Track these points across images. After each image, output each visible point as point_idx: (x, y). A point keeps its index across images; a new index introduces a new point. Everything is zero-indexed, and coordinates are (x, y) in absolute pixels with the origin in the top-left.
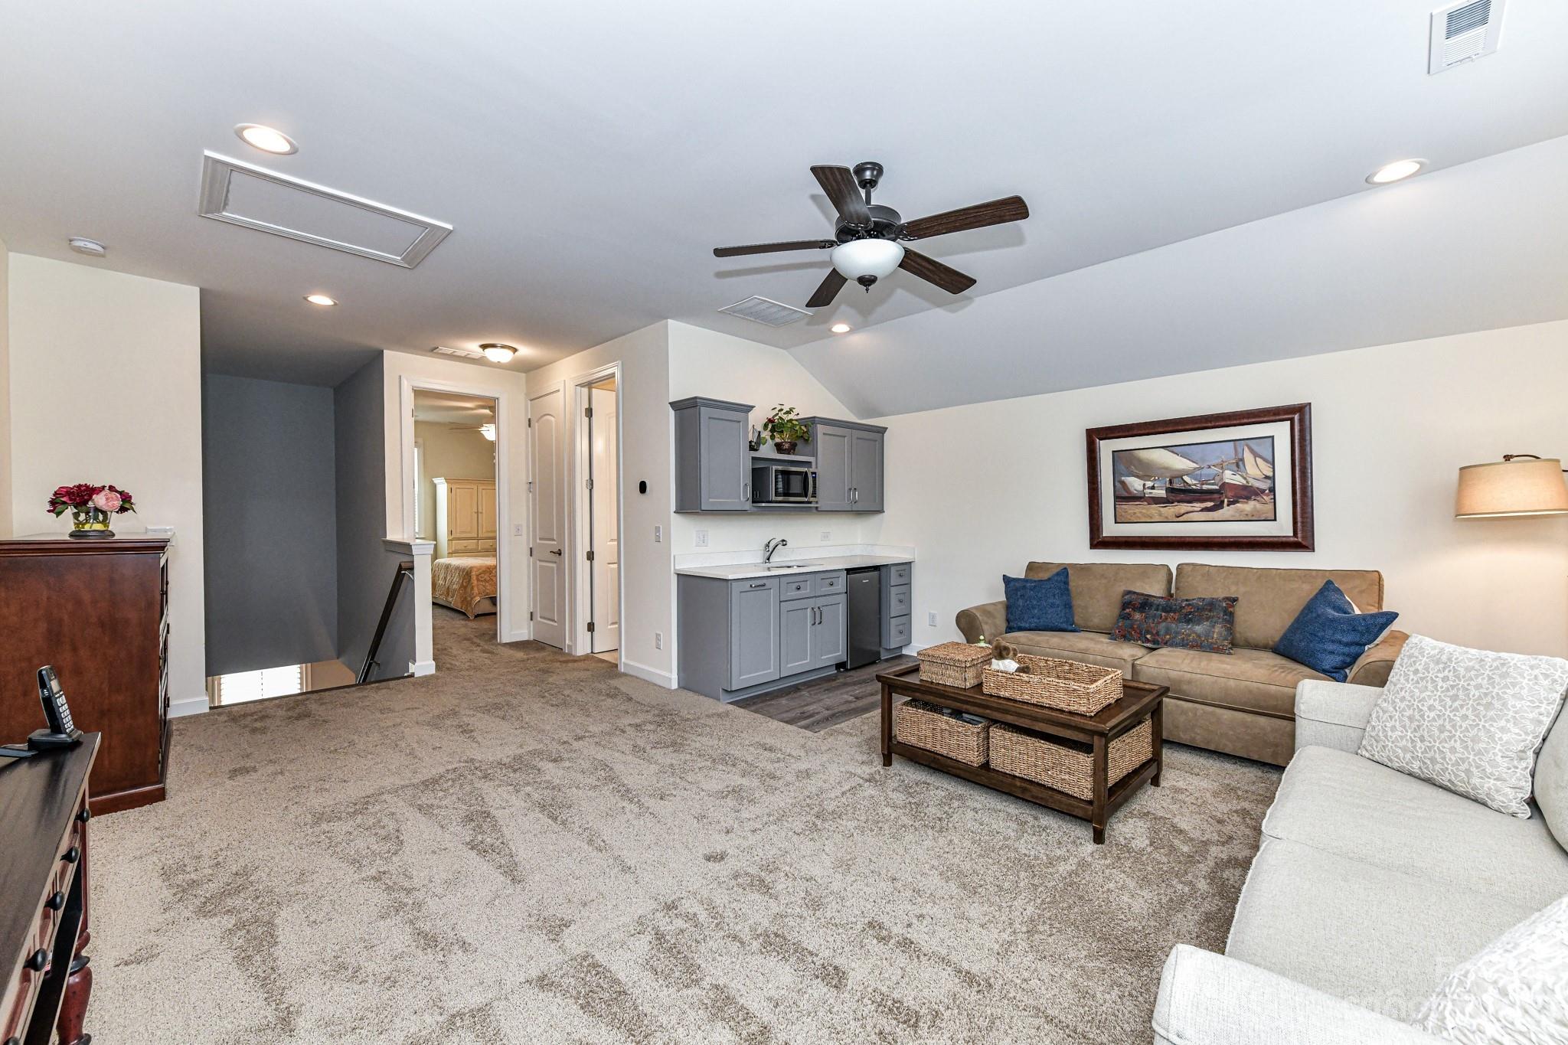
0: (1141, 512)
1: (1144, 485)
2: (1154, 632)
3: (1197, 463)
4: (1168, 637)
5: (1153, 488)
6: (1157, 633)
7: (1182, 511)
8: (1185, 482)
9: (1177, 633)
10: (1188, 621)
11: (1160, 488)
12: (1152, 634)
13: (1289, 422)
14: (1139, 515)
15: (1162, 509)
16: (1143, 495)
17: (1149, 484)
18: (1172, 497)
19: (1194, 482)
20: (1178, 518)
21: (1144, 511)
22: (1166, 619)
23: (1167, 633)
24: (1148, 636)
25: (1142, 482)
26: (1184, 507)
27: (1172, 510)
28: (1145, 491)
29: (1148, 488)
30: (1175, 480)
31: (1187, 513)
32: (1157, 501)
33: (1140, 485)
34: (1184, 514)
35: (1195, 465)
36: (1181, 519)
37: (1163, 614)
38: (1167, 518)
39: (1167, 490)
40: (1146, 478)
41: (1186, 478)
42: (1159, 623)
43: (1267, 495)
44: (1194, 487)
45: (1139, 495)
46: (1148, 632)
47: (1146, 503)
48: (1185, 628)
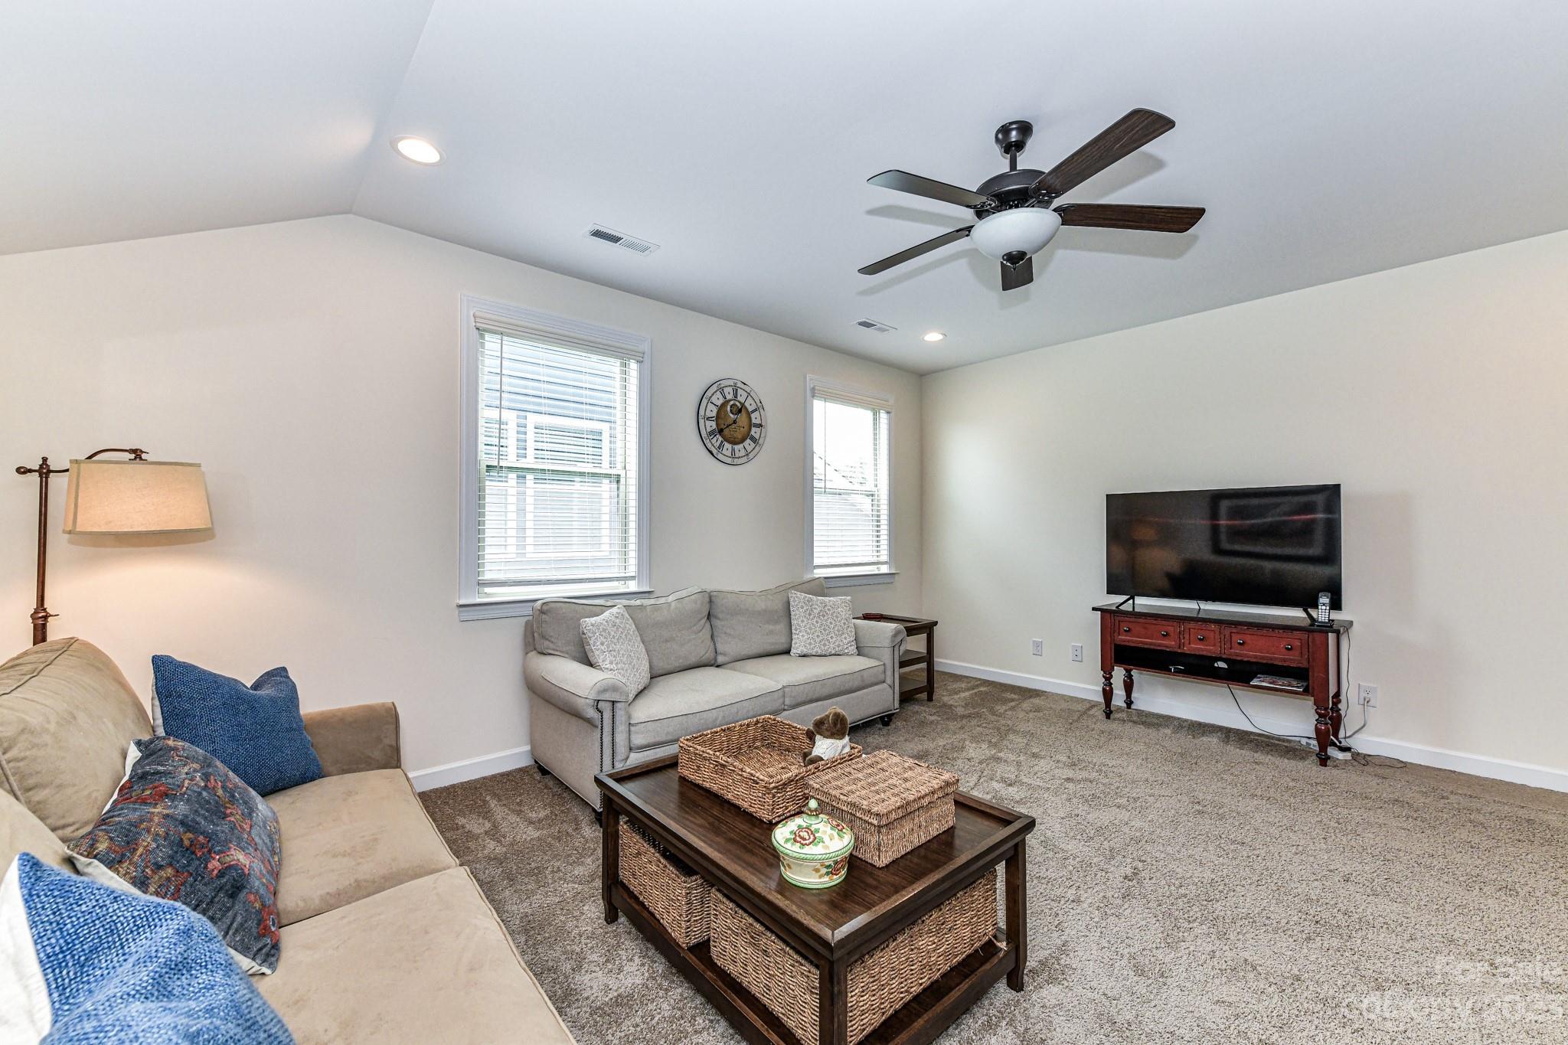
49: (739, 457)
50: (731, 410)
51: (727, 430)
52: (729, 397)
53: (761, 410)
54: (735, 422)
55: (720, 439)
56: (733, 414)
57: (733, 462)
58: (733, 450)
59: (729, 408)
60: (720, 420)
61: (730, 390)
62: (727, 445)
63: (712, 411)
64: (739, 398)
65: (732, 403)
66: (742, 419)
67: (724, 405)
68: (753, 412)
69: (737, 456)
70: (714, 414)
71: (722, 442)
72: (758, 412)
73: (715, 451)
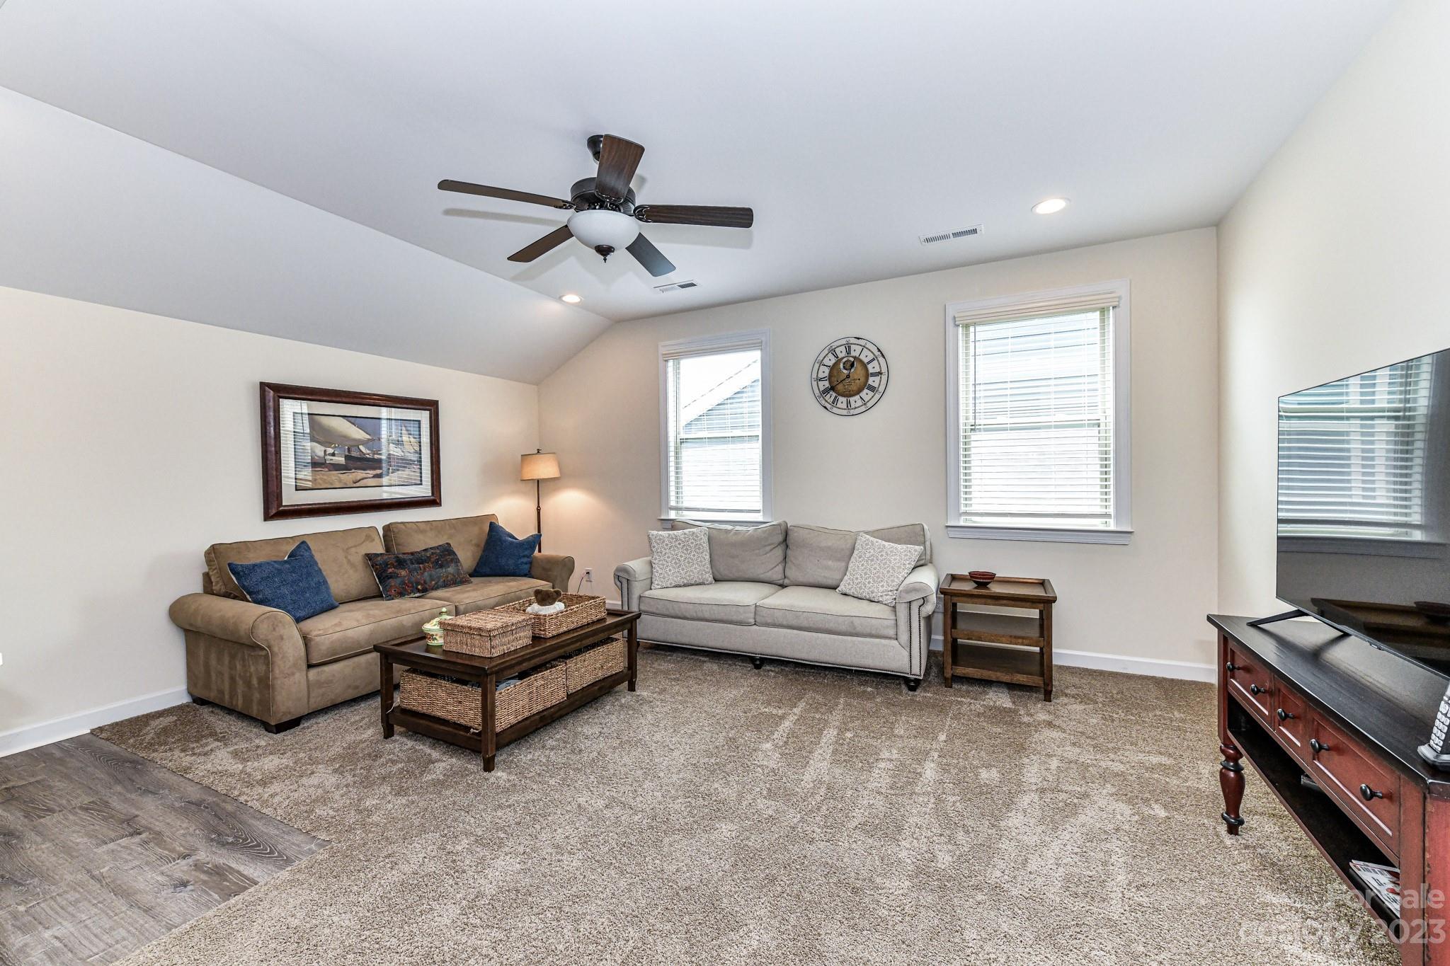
0: (321, 479)
1: (325, 451)
2: (422, 582)
3: (370, 435)
4: (433, 583)
5: (333, 455)
6: (425, 582)
7: (359, 478)
8: (361, 451)
9: (439, 578)
10: (441, 566)
11: (340, 455)
12: (422, 585)
13: (428, 412)
14: (320, 482)
15: (341, 476)
16: (323, 461)
17: (330, 451)
18: (351, 464)
19: (368, 452)
20: (356, 484)
21: (325, 477)
22: (425, 569)
23: (432, 580)
24: (419, 587)
25: (323, 448)
26: (360, 474)
27: (351, 476)
28: (326, 457)
29: (329, 454)
30: (353, 449)
31: (363, 479)
32: (336, 467)
33: (321, 451)
34: (359, 480)
35: (368, 437)
36: (358, 485)
37: (421, 565)
38: (346, 484)
39: (347, 457)
40: (327, 444)
41: (361, 447)
42: (422, 574)
43: (416, 465)
44: (368, 456)
45: (320, 461)
46: (418, 583)
47: (327, 470)
48: (442, 572)
49: (856, 408)
50: (844, 367)
51: (841, 385)
52: (840, 356)
53: (881, 359)
54: (848, 376)
55: (834, 395)
56: (846, 369)
57: (850, 412)
58: (848, 403)
59: (841, 366)
60: (833, 378)
61: (843, 348)
62: (841, 399)
63: (825, 372)
64: (853, 354)
65: (844, 360)
66: (857, 372)
67: (836, 364)
68: (869, 363)
69: (853, 406)
70: (827, 374)
71: (836, 397)
72: (876, 361)
73: (828, 406)
